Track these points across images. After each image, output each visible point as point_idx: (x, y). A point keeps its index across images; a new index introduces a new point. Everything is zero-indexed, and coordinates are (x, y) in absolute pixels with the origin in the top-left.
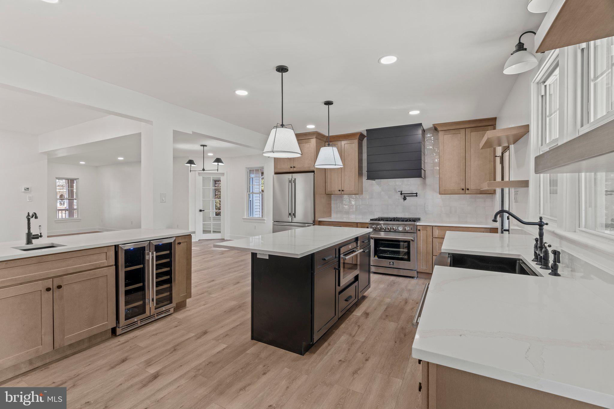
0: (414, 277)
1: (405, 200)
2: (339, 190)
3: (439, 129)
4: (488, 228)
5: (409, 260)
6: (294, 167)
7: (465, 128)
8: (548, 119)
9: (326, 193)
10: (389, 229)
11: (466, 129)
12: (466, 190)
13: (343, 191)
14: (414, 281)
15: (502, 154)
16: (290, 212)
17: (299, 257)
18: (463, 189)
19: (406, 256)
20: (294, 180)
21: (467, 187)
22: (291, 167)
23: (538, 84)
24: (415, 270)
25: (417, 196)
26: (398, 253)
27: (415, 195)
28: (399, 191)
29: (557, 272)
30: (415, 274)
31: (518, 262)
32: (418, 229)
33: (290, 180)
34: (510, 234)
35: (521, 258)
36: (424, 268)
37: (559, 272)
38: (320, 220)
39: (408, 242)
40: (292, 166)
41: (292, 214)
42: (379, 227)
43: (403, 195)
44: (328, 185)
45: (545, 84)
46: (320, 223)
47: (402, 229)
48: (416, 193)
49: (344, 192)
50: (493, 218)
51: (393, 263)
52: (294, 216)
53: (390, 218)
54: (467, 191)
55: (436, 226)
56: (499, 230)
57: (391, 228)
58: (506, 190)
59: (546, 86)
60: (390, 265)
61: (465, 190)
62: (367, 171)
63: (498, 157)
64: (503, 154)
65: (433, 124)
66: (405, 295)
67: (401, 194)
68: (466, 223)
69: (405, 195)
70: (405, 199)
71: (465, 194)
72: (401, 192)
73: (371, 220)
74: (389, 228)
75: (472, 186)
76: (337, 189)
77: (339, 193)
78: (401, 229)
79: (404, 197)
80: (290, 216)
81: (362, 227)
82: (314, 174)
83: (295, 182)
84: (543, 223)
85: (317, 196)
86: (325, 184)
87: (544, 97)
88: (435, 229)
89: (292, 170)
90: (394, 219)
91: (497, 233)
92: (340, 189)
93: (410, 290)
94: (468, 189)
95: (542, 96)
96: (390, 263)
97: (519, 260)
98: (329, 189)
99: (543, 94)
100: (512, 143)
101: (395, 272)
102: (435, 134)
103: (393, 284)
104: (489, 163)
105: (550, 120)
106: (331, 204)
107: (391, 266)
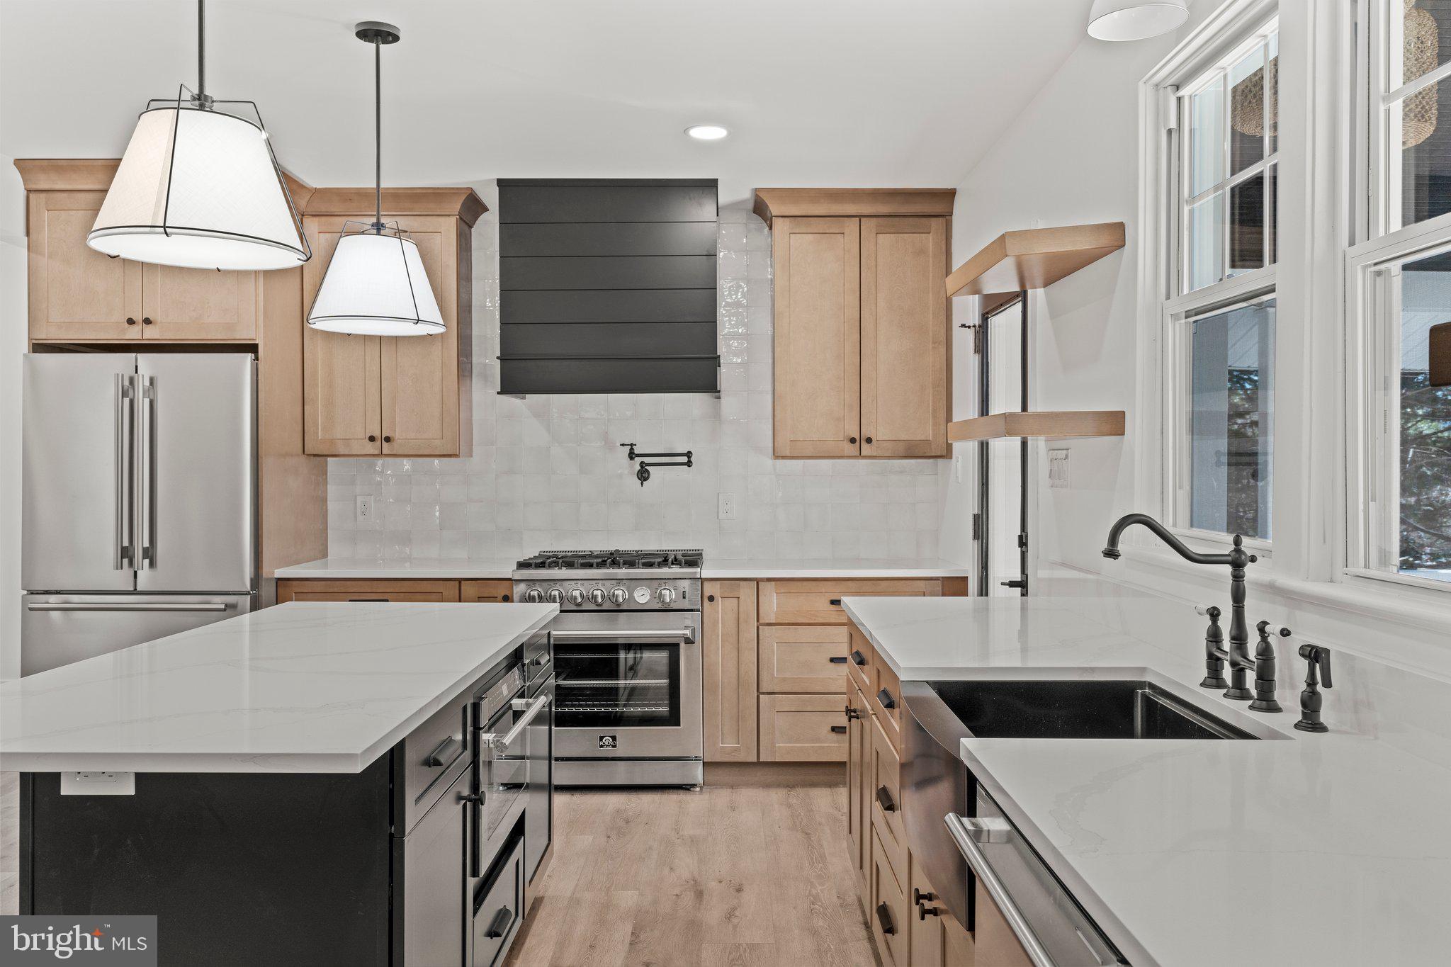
0: (694, 786)
1: (646, 479)
2: (372, 439)
3: (774, 209)
4: (937, 579)
5: (673, 719)
6: (147, 321)
7: (860, 217)
8: (1186, 209)
9: (309, 449)
10: (596, 601)
11: (863, 220)
12: (864, 443)
13: (388, 439)
14: (694, 802)
15: (985, 318)
16: (126, 543)
17: (358, 768)
18: (853, 441)
19: (660, 705)
20: (147, 383)
21: (866, 433)
22: (131, 322)
23: (1157, 90)
24: (696, 758)
25: (689, 464)
26: (612, 694)
27: (685, 459)
28: (623, 445)
29: (1318, 716)
30: (697, 773)
31: (1139, 695)
32: (707, 593)
33: (127, 383)
34: (1030, 598)
35: (1148, 678)
36: (730, 744)
37: (1325, 716)
38: (280, 573)
39: (672, 648)
40: (138, 317)
41: (138, 553)
42: (557, 593)
43: (638, 460)
44: (317, 411)
45: (1180, 93)
46: (285, 590)
47: (648, 597)
48: (689, 454)
49: (395, 447)
50: (1104, 545)
51: (614, 738)
52: (146, 562)
53: (591, 555)
54: (865, 446)
55: (769, 580)
56: (973, 585)
57: (603, 597)
58: (1038, 446)
59: (1179, 99)
60: (601, 746)
61: (859, 442)
62: (502, 358)
63: (969, 327)
64: (987, 318)
65: (756, 189)
66: (686, 865)
67: (632, 455)
68: (857, 562)
69: (647, 460)
70: (643, 475)
71: (860, 456)
72: (632, 449)
73: (523, 565)
74: (596, 597)
75: (881, 431)
76: (360, 433)
77: (371, 448)
78: (642, 596)
79: (642, 467)
80: (126, 561)
81: (481, 599)
82: (257, 359)
83: (155, 393)
84: (1243, 557)
85: (267, 464)
86: (301, 408)
87: (1175, 136)
88: (766, 589)
89: (133, 335)
90: (612, 559)
91: (965, 593)
92: (377, 434)
93: (693, 840)
94: (869, 440)
95: (1170, 131)
96: (601, 738)
97: (1142, 685)
98: (319, 436)
99: (1173, 125)
100: (1039, 280)
101: (621, 774)
102: (752, 226)
103: (621, 826)
104: (933, 348)
105: (1191, 212)
106: (324, 500)
107: (609, 753)
